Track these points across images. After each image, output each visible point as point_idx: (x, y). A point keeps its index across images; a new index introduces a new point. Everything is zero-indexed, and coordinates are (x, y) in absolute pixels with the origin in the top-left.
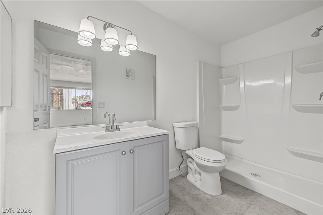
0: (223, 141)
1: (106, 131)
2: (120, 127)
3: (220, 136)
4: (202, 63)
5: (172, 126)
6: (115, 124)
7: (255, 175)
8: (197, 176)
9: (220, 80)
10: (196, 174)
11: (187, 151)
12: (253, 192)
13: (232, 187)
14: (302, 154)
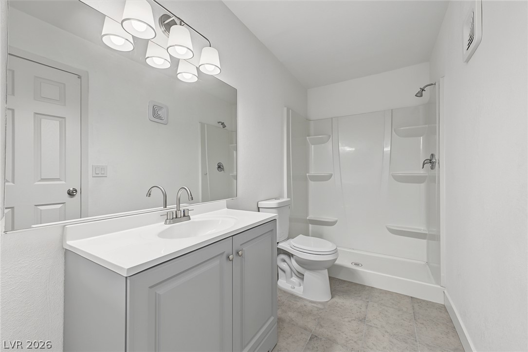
0: (310, 225)
1: (166, 222)
2: (190, 213)
3: (308, 218)
4: (291, 110)
5: (256, 206)
6: (182, 209)
7: (357, 264)
8: (295, 279)
9: (307, 137)
10: (292, 277)
11: (279, 244)
12: (363, 287)
13: (338, 285)
14: (402, 231)
